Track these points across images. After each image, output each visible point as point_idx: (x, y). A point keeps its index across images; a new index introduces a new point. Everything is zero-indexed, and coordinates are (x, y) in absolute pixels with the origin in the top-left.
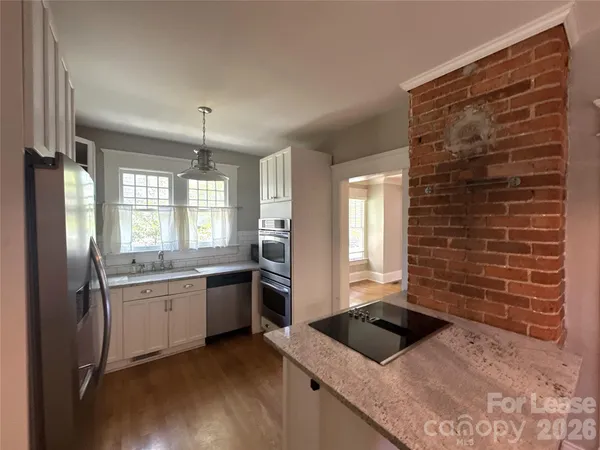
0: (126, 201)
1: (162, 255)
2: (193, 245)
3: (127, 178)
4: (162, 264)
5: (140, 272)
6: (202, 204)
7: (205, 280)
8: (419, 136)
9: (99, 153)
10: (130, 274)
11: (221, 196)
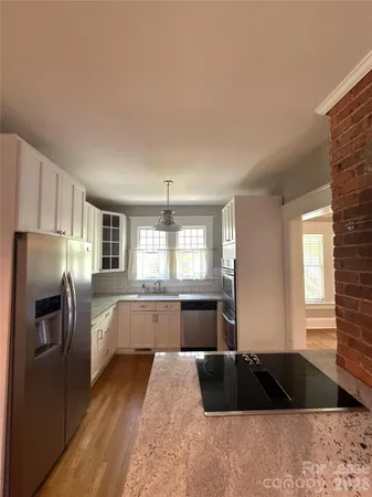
0: (142, 247)
1: (159, 282)
2: (179, 277)
3: (143, 233)
4: (160, 289)
5: (147, 293)
6: (188, 247)
7: (179, 304)
8: (339, 162)
9: (128, 221)
10: (140, 294)
11: (201, 240)
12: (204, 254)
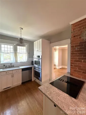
0: (2, 51)
1: (11, 64)
2: (18, 61)
5: (6, 68)
6: (21, 52)
8: (74, 35)
10: (3, 68)
11: (25, 50)
12: (26, 54)
